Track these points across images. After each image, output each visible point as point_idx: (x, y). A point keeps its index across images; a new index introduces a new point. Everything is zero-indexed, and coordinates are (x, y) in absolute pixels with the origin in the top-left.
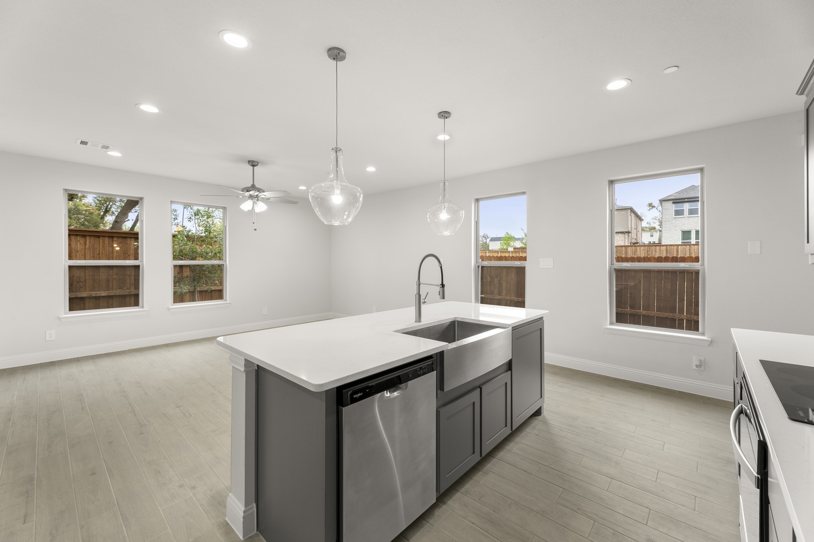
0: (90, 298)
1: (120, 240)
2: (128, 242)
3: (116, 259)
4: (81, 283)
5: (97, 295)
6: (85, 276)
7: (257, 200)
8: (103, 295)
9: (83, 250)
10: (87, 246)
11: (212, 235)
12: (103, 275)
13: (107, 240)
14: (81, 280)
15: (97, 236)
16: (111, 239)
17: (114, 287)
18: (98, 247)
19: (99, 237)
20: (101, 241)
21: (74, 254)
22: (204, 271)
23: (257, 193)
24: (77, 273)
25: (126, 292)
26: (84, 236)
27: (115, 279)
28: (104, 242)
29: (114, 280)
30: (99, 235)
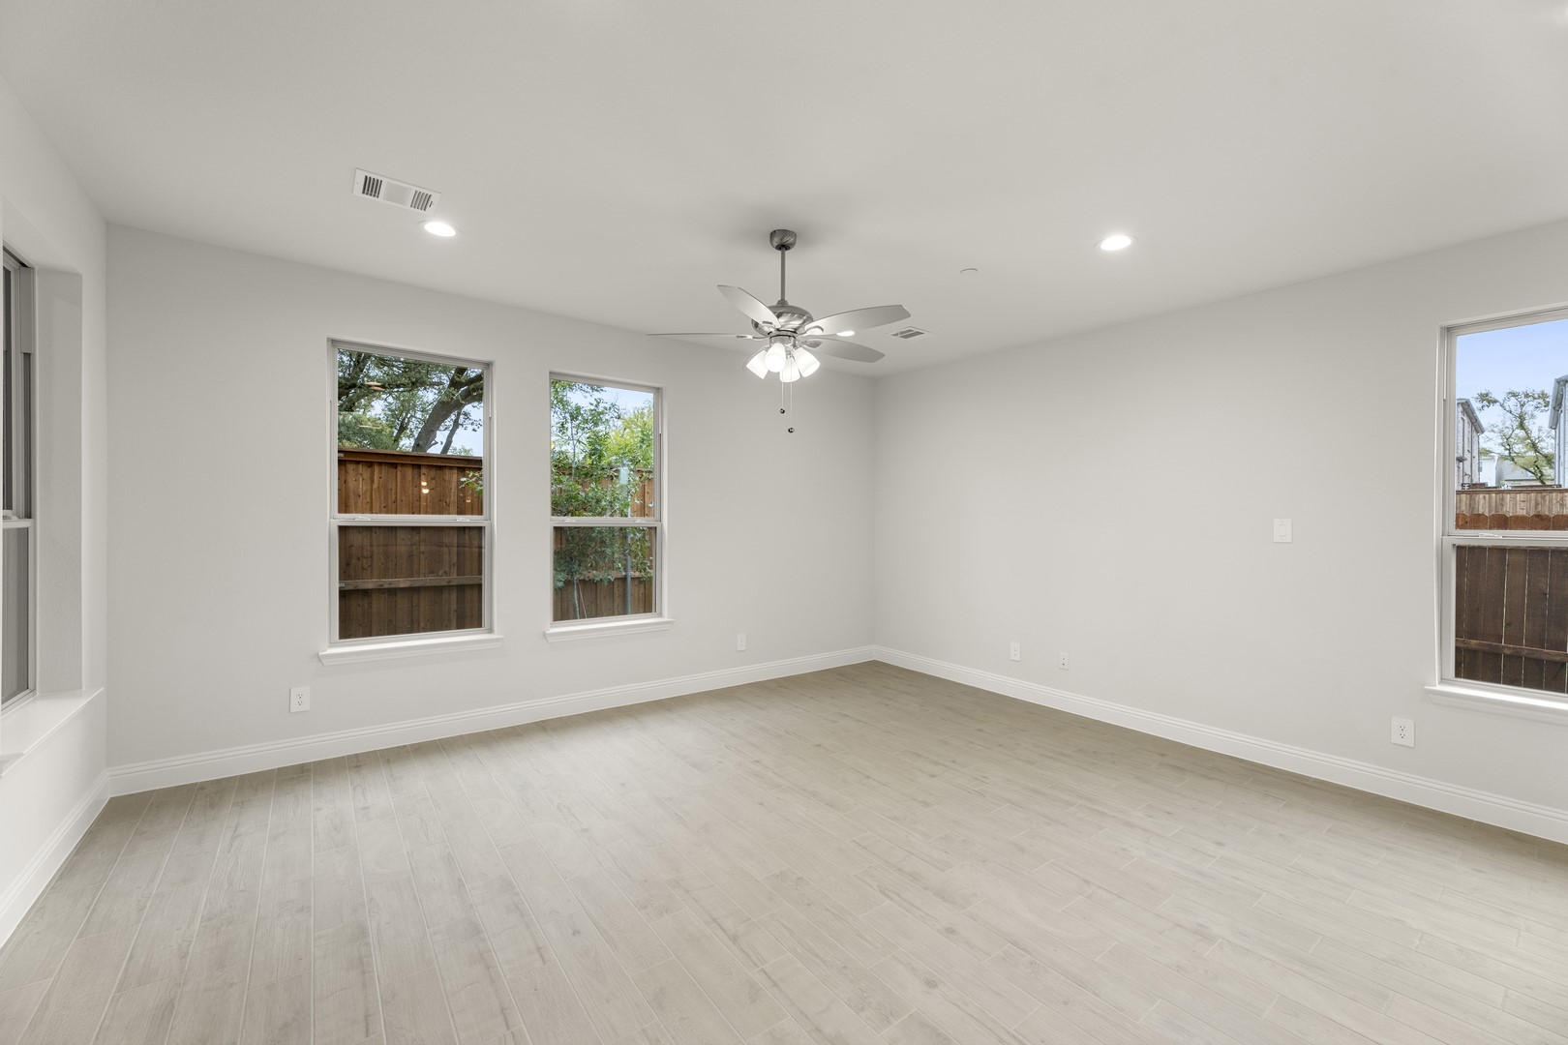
0: (381, 591)
1: (433, 472)
2: (447, 478)
3: (426, 513)
4: (365, 561)
5: (393, 586)
6: (371, 546)
7: (794, 346)
8: (402, 585)
9: (369, 493)
10: (375, 486)
11: (604, 463)
12: (402, 546)
13: (409, 471)
14: (365, 554)
15: (393, 464)
16: (416, 471)
17: (422, 571)
18: (394, 488)
19: (394, 466)
20: (399, 474)
21: (352, 501)
22: (592, 539)
23: (796, 323)
24: (356, 539)
25: (442, 581)
26: (370, 464)
27: (423, 553)
28: (404, 477)
29: (422, 555)
30: (395, 461)
